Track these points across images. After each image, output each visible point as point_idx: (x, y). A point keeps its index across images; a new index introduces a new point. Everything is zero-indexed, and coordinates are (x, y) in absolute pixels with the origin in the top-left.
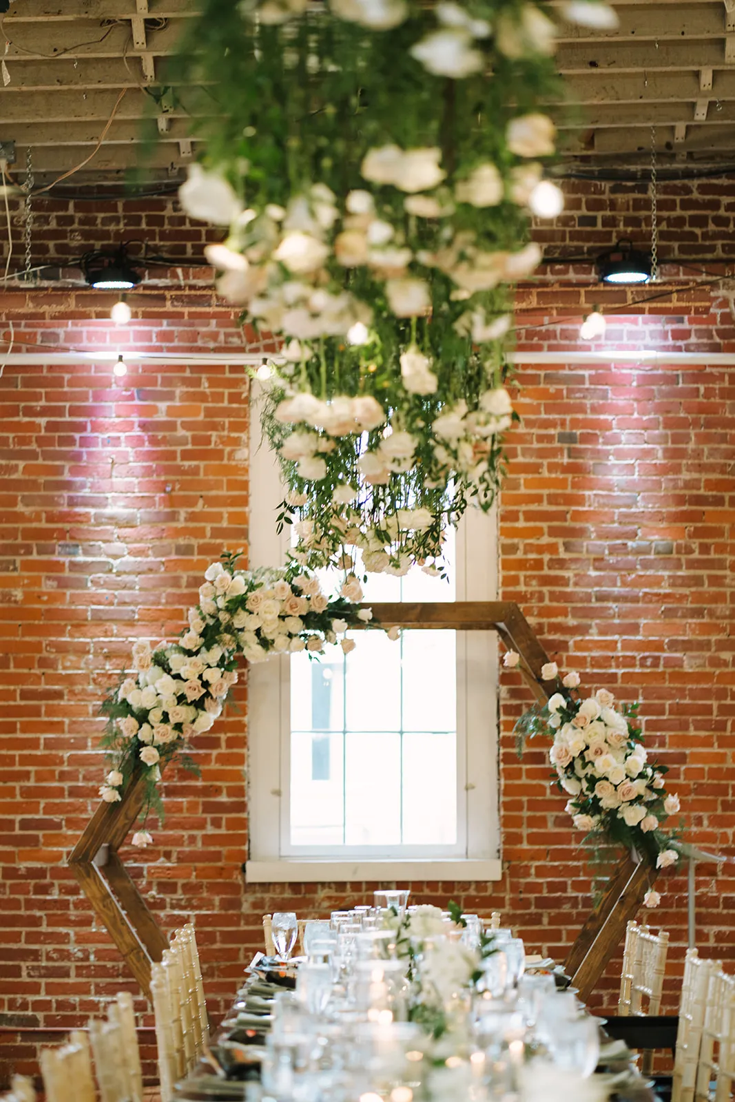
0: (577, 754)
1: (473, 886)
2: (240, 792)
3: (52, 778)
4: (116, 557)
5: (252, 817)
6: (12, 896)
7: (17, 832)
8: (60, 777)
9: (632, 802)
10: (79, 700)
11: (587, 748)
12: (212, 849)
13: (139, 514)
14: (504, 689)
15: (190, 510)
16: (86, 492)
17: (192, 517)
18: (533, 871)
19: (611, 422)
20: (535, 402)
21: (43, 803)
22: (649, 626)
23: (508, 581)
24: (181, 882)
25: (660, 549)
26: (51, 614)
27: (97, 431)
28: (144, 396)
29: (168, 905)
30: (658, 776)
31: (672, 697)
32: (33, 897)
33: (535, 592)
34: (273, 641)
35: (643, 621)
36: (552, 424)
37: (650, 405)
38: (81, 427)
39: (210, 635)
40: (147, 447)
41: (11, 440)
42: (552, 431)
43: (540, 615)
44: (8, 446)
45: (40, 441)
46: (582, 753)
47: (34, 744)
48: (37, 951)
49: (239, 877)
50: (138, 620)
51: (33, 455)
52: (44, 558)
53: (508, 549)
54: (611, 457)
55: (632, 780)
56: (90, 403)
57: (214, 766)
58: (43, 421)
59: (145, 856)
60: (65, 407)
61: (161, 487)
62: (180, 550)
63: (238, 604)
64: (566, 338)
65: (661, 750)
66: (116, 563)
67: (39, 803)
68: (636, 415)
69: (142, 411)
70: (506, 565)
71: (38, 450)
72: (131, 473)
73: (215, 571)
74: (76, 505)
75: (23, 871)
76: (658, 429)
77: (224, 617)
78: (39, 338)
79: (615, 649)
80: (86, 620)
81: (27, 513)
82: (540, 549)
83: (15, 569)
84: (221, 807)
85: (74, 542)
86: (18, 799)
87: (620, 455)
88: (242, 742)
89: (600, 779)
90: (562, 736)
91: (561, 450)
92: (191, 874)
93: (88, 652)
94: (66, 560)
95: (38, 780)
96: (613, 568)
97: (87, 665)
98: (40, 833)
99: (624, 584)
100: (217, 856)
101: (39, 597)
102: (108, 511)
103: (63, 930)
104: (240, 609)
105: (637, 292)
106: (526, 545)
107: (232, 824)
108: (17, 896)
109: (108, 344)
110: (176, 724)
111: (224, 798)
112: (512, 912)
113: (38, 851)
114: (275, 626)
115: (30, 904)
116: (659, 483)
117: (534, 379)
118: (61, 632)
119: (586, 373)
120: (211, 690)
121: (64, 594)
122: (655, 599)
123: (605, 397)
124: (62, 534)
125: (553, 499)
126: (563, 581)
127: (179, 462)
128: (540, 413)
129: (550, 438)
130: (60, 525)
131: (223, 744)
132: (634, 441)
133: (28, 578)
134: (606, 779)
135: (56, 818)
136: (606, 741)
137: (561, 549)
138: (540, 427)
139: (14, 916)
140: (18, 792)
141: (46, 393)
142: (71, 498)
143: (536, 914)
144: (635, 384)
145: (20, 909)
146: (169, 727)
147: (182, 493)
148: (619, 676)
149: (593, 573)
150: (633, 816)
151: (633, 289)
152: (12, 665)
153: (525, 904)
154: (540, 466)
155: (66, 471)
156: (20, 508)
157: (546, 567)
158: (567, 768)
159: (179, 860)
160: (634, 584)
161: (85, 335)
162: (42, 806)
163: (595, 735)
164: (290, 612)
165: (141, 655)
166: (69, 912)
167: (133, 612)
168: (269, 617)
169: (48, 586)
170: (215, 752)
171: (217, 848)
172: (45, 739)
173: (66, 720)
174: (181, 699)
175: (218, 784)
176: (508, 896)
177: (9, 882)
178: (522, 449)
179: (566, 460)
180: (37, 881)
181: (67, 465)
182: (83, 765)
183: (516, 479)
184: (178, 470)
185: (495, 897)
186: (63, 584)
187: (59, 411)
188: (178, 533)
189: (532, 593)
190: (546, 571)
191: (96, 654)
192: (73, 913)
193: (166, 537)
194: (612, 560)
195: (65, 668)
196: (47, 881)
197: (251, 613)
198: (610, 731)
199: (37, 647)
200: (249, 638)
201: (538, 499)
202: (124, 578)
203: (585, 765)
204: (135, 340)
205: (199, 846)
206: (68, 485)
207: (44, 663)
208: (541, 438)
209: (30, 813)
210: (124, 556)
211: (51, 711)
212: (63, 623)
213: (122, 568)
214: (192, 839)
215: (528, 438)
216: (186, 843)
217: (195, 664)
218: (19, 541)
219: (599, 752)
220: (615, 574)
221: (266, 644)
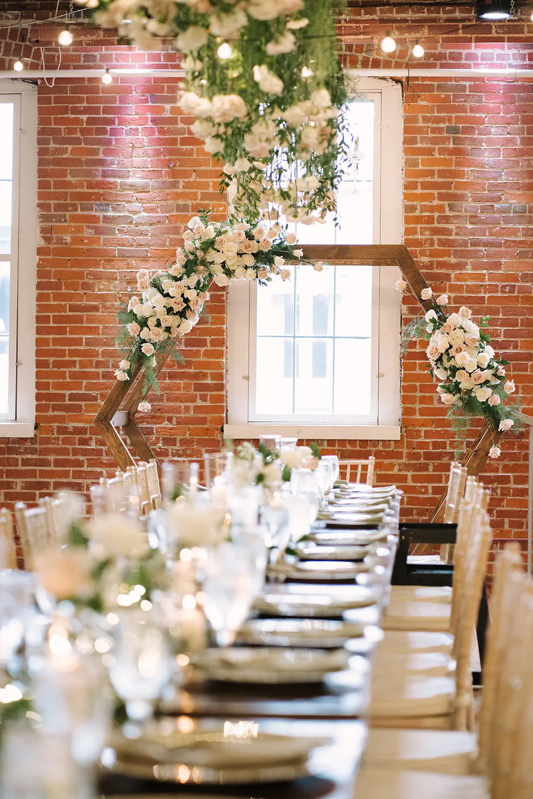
0: (443, 352)
1: (381, 444)
2: (220, 377)
3: (91, 366)
4: (135, 213)
5: (229, 394)
6: (64, 446)
7: (67, 402)
8: (96, 365)
9: (481, 385)
10: (109, 312)
11: (451, 347)
12: (201, 415)
13: (151, 182)
14: (405, 307)
15: (186, 180)
16: (115, 167)
17: (188, 185)
18: (422, 434)
19: (484, 119)
20: (430, 104)
21: (84, 382)
22: (508, 264)
23: (408, 231)
24: (179, 438)
25: (517, 209)
26: (90, 252)
27: (122, 125)
28: (155, 99)
29: (170, 454)
30: (500, 367)
31: (523, 314)
32: (78, 447)
33: (428, 239)
34: (234, 271)
35: (503, 260)
36: (442, 120)
37: (512, 107)
38: (111, 122)
39: (190, 267)
40: (157, 135)
41: (63, 130)
42: (442, 125)
43: (431, 256)
44: (61, 135)
45: (82, 131)
46: (447, 350)
47: (78, 342)
48: (80, 484)
49: (219, 435)
50: (151, 257)
51: (78, 141)
52: (86, 213)
53: (408, 209)
54: (483, 144)
55: (482, 370)
56: (118, 104)
57: (202, 359)
58: (84, 117)
59: (155, 421)
60: (100, 107)
61: (167, 164)
62: (179, 208)
63: (209, 245)
64: (454, 59)
65: (515, 351)
66: (135, 217)
67: (82, 382)
68: (502, 114)
69: (152, 110)
70: (407, 220)
71: (81, 137)
72: (145, 154)
73: (195, 222)
74: (107, 176)
75: (71, 429)
76: (517, 124)
77: (200, 254)
78: (82, 59)
79: (483, 280)
80: (115, 257)
81: (73, 182)
82: (432, 209)
83: (66, 221)
84: (206, 387)
85: (106, 202)
86: (68, 380)
87: (489, 142)
88: (222, 343)
89: (459, 369)
90: (434, 339)
91: (448, 138)
92: (187, 433)
93: (116, 279)
94: (100, 214)
95: (81, 367)
96: (483, 222)
97: (115, 288)
98: (83, 403)
99: (491, 234)
100: (203, 421)
101: (82, 240)
102: (130, 181)
103: (98, 469)
104: (210, 249)
105: (499, 25)
106: (421, 206)
107: (214, 399)
108: (67, 446)
109: (130, 63)
110: (166, 327)
111: (209, 381)
112: (407, 462)
113: (81, 415)
114: (234, 261)
115: (76, 452)
116: (518, 162)
117: (430, 88)
118: (97, 265)
119: (467, 84)
120: (190, 304)
121: (100, 238)
122: (512, 244)
123: (481, 101)
124: (98, 197)
125: (442, 174)
126: (448, 232)
127: (179, 146)
128: (434, 113)
129: (440, 130)
130: (97, 191)
131: (209, 344)
132: (501, 132)
133: (74, 227)
134: (464, 369)
135: (93, 393)
136: (464, 343)
137: (447, 209)
138: (433, 123)
139: (64, 460)
140: (67, 375)
141: (87, 97)
142: (104, 171)
143: (424, 464)
144: (501, 92)
145: (69, 455)
146: (160, 330)
147: (181, 168)
148: (486, 299)
149: (470, 226)
150: (483, 395)
151: (496, 24)
152: (63, 287)
153: (417, 456)
154: (433, 150)
155: (101, 153)
156: (69, 178)
157: (435, 222)
158: (437, 361)
159: (178, 423)
160: (498, 234)
161: (114, 56)
162: (84, 384)
163: (458, 338)
164: (245, 251)
165: (142, 280)
166: (102, 458)
167: (147, 251)
168: (231, 254)
169: (88, 233)
170: (203, 349)
171: (204, 415)
172: (86, 338)
173: (101, 326)
174: (170, 310)
175: (205, 371)
176: (405, 451)
177: (61, 436)
178: (420, 137)
179: (451, 146)
180: (81, 436)
181: (102, 148)
182: (112, 357)
183: (416, 159)
184: (180, 152)
185: (396, 452)
186: (98, 231)
187: (95, 110)
188: (178, 196)
189: (425, 240)
190: (436, 225)
191: (121, 280)
192: (105, 458)
193: (170, 199)
194: (483, 216)
195: (99, 290)
196: (88, 436)
197: (219, 251)
198: (467, 336)
199: (81, 275)
200: (217, 269)
201: (431, 173)
202: (140, 227)
203: (450, 359)
204: (148, 61)
205: (192, 414)
206: (102, 162)
207: (85, 286)
208: (434, 130)
209: (76, 389)
210: (140, 212)
211: (90, 320)
212: (98, 259)
213: (139, 221)
214: (187, 409)
215: (425, 130)
216: (183, 411)
217: (179, 287)
218: (68, 201)
219: (459, 350)
220: (485, 226)
221: (229, 273)
